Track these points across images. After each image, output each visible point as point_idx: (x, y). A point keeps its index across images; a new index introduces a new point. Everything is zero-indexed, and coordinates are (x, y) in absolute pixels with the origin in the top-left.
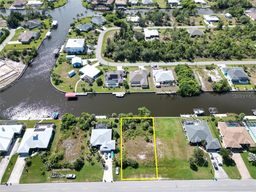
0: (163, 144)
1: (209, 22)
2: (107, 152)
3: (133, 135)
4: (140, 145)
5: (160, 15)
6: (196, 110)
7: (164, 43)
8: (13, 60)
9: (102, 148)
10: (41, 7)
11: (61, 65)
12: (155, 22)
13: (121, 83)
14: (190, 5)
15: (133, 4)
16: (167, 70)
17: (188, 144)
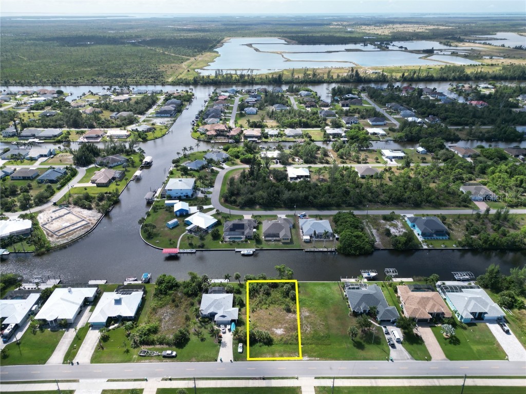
0: (312, 315)
1: (391, 159)
2: (225, 324)
3: (265, 304)
4: (276, 316)
5: (312, 149)
6: (365, 272)
7: (317, 185)
8: (83, 207)
9: (217, 318)
10: (127, 138)
11: (156, 213)
12: (304, 158)
13: (249, 236)
14: (362, 137)
15: (272, 136)
16: (321, 219)
17: (350, 315)
